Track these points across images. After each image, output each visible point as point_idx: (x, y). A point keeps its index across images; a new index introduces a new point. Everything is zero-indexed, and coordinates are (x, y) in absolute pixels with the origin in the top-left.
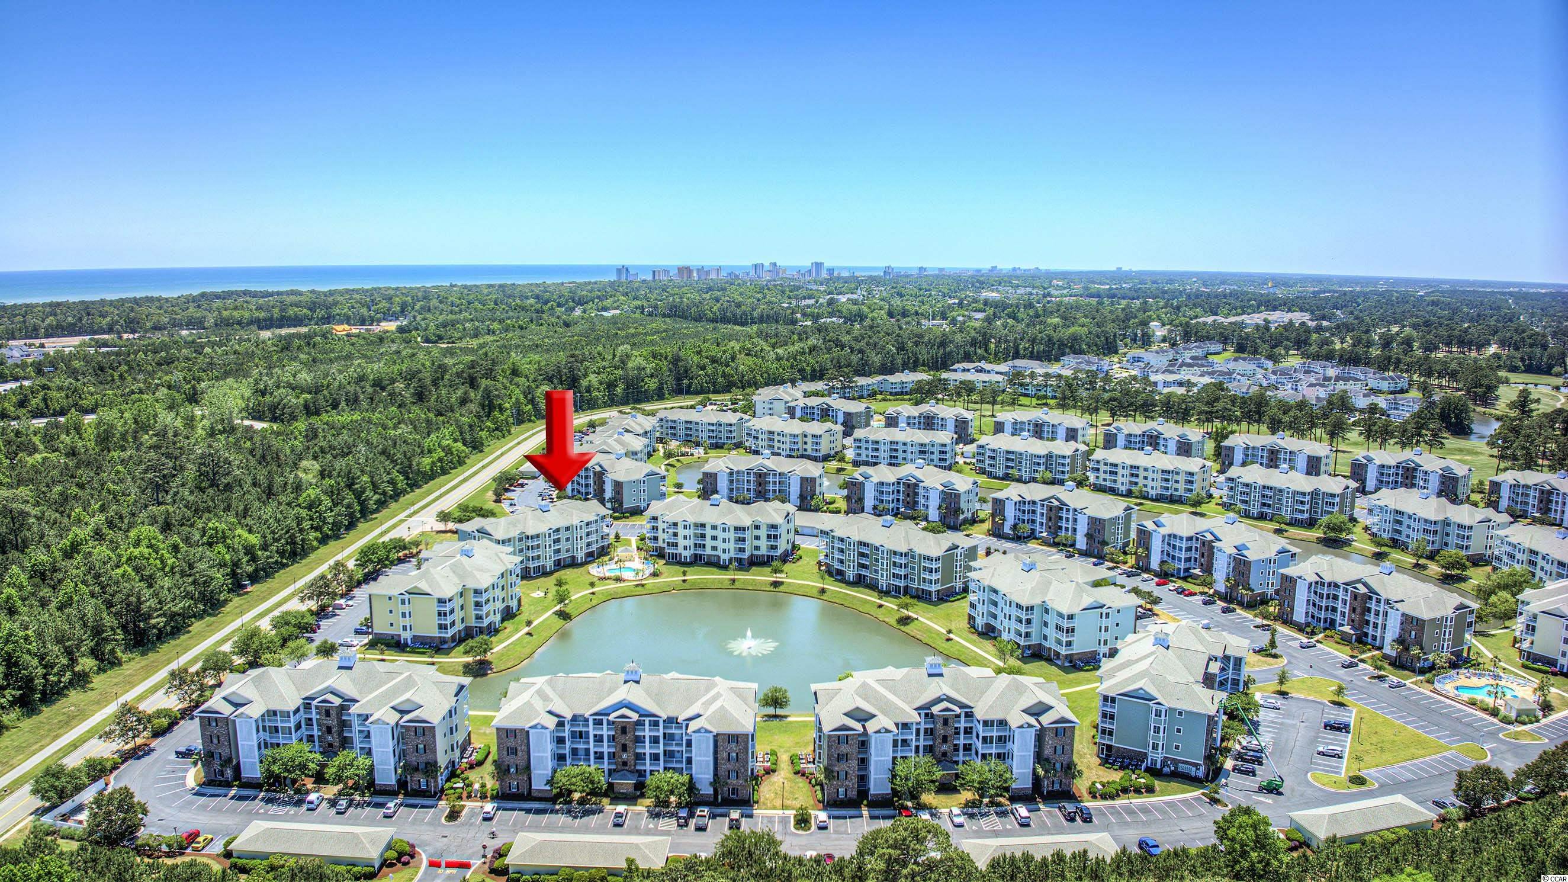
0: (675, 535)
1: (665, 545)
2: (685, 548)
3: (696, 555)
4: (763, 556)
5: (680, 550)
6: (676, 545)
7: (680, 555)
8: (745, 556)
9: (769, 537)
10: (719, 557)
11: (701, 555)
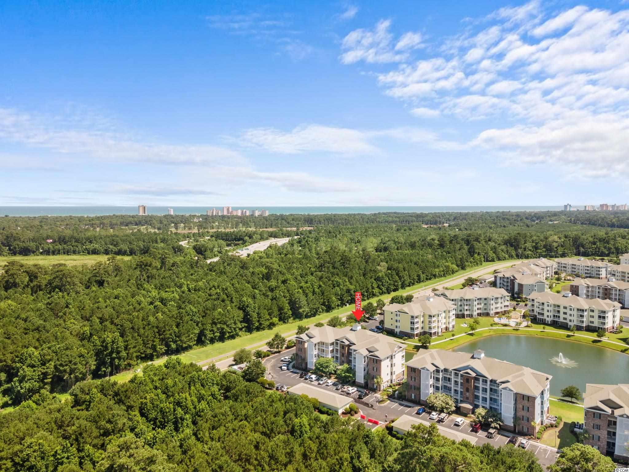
0: (543, 309)
1: (537, 314)
2: (548, 316)
3: (554, 321)
4: (596, 327)
5: (545, 317)
6: (543, 314)
7: (545, 319)
8: (584, 325)
9: (600, 317)
10: (567, 324)
11: (557, 321)
